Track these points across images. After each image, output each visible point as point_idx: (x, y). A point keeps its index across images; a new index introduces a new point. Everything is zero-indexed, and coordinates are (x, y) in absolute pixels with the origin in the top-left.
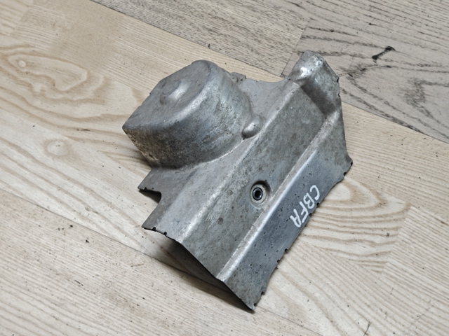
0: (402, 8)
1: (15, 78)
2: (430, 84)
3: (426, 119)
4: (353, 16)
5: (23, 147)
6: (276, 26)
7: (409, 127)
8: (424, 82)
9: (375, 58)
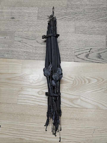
0: (90, 40)
1: (26, 81)
2: (101, 53)
3: (103, 60)
4: (82, 44)
5: (34, 95)
6: (69, 52)
7: (101, 63)
8: (100, 53)
9: (89, 52)
